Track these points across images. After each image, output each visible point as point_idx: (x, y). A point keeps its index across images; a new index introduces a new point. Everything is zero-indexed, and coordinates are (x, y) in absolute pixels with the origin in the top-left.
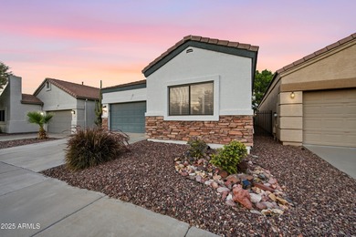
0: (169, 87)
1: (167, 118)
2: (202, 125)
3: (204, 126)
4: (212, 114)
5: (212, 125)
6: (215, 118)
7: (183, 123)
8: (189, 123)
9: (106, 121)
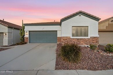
0: (72, 27)
1: (72, 37)
2: (85, 39)
3: (85, 40)
4: (88, 36)
5: (88, 40)
6: (89, 37)
7: (78, 39)
8: (80, 39)
9: (27, 38)
